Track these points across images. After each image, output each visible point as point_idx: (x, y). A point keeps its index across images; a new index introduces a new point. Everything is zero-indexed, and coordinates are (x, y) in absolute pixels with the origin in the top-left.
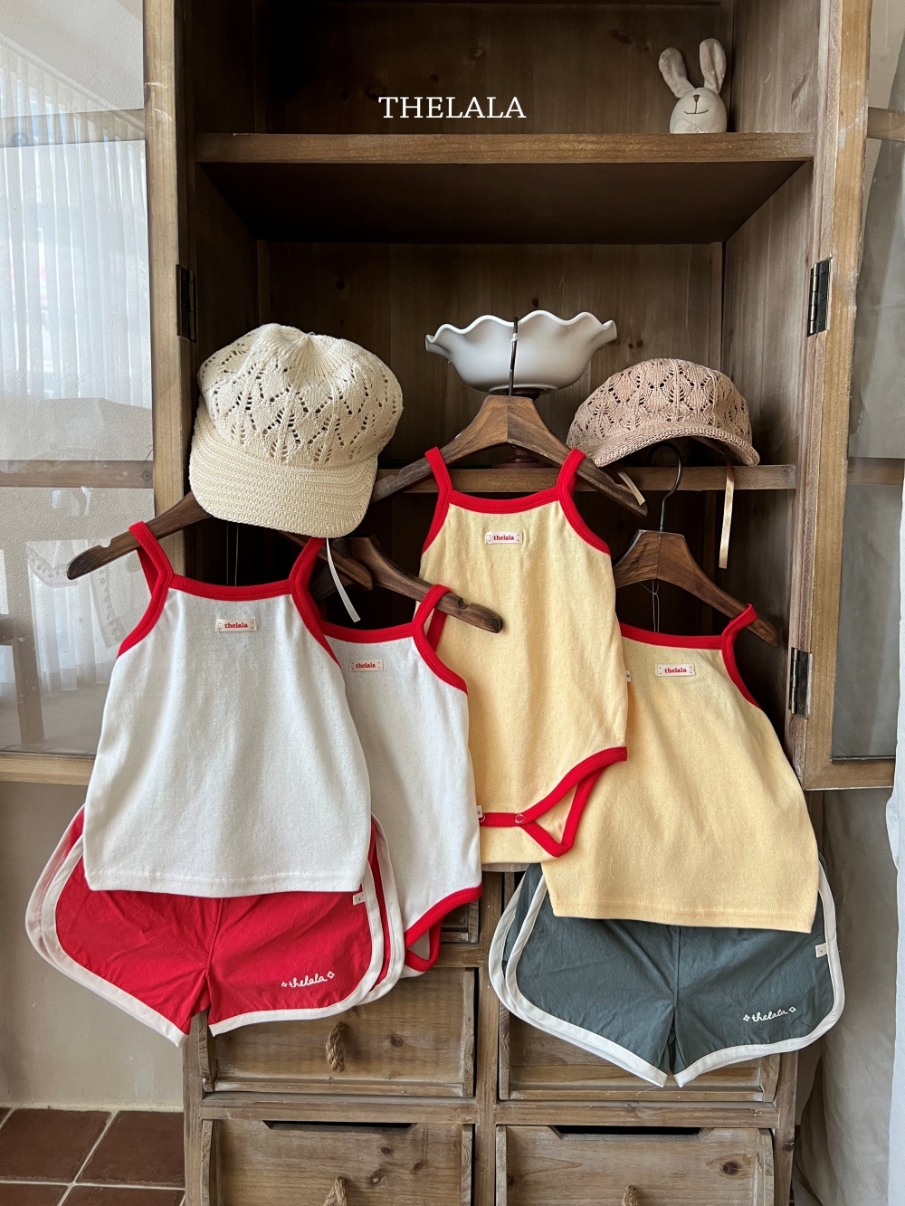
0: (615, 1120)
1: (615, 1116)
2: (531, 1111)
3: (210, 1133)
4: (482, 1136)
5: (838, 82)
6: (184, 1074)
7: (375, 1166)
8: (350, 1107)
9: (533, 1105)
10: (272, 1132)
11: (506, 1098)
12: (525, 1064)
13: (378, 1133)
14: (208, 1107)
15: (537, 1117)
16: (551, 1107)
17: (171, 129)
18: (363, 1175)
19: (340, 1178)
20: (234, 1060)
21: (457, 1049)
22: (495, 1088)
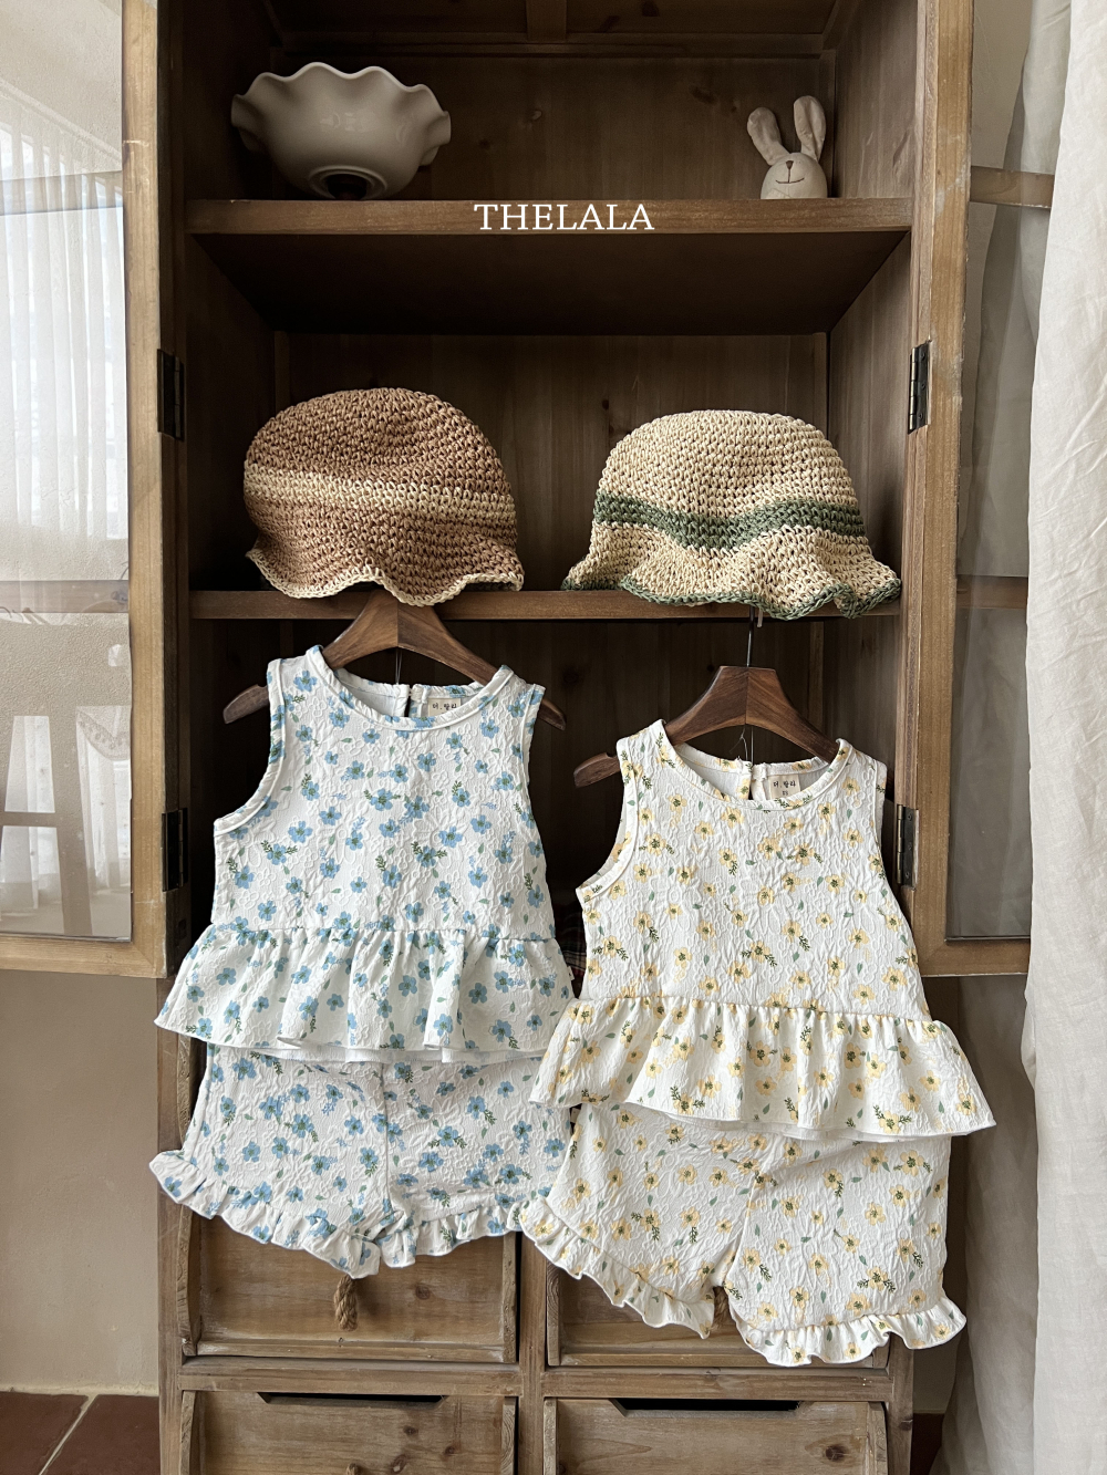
0: (691, 1390)
1: (689, 1387)
2: (587, 1380)
3: (191, 1408)
4: (527, 1411)
5: (935, 136)
6: (160, 1334)
7: (396, 1451)
8: (364, 1374)
9: (590, 1372)
10: (269, 1407)
11: (557, 1364)
12: (580, 1321)
13: (400, 1408)
14: (188, 1374)
15: (595, 1387)
16: (612, 1375)
17: (152, 193)
18: (382, 1462)
19: (352, 1466)
20: (222, 1317)
21: (497, 1302)
22: (542, 1349)
